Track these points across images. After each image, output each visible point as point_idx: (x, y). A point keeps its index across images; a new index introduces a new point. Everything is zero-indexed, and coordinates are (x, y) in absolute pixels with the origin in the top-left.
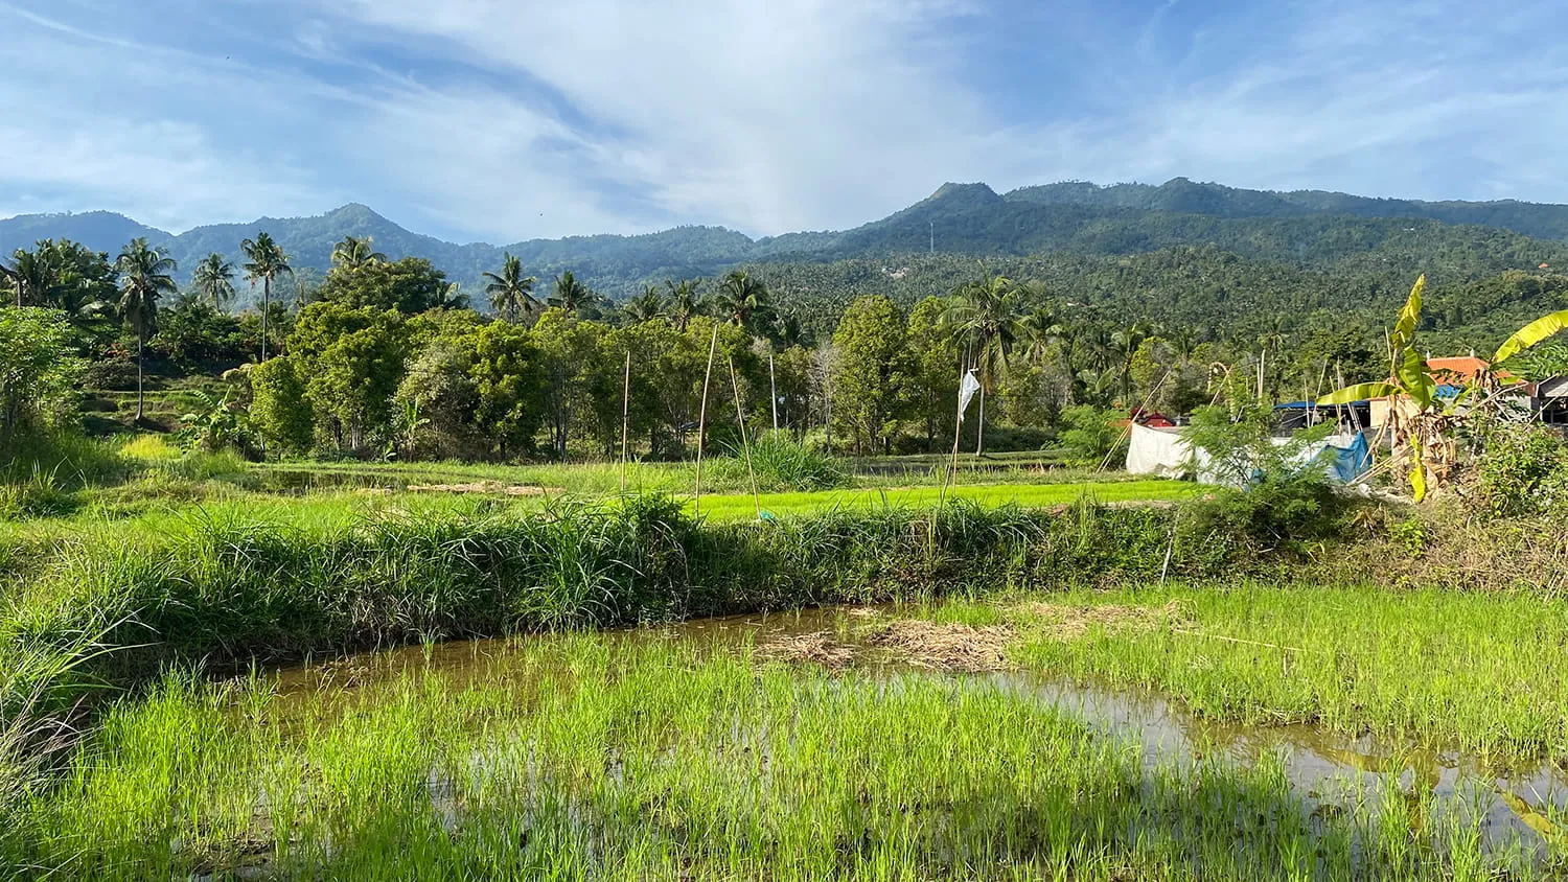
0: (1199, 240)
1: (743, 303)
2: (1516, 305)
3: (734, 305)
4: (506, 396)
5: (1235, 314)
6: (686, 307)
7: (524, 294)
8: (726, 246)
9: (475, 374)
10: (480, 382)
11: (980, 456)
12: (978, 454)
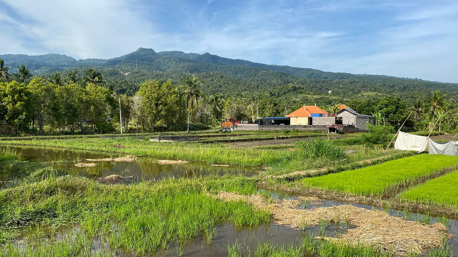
0: (213, 71)
1: (94, 80)
2: (291, 92)
3: (90, 80)
4: (18, 110)
5: (224, 92)
6: (72, 80)
7: (5, 72)
8: (66, 61)
9: (5, 101)
10: (7, 104)
11: (188, 132)
12: (187, 132)
